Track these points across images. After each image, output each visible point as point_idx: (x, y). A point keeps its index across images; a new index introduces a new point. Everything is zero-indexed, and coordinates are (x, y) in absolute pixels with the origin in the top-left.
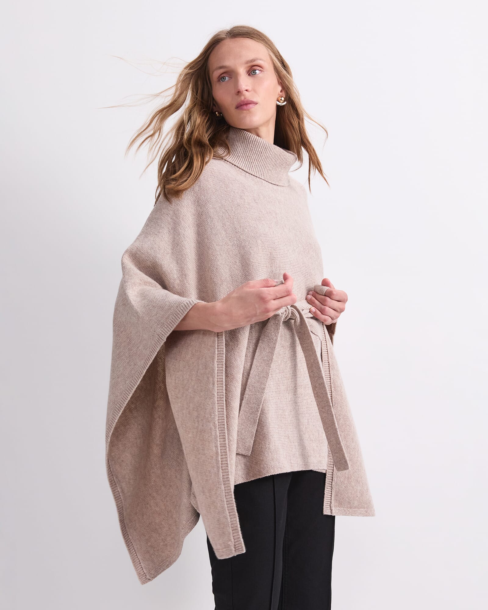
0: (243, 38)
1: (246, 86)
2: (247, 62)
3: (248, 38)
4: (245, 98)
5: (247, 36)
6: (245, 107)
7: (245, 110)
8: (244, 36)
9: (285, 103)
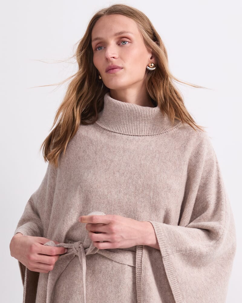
0: (116, 15)
1: (113, 54)
2: (116, 35)
3: (120, 15)
4: (112, 64)
5: (119, 13)
6: (112, 71)
7: (112, 73)
8: (117, 13)
9: (155, 68)
